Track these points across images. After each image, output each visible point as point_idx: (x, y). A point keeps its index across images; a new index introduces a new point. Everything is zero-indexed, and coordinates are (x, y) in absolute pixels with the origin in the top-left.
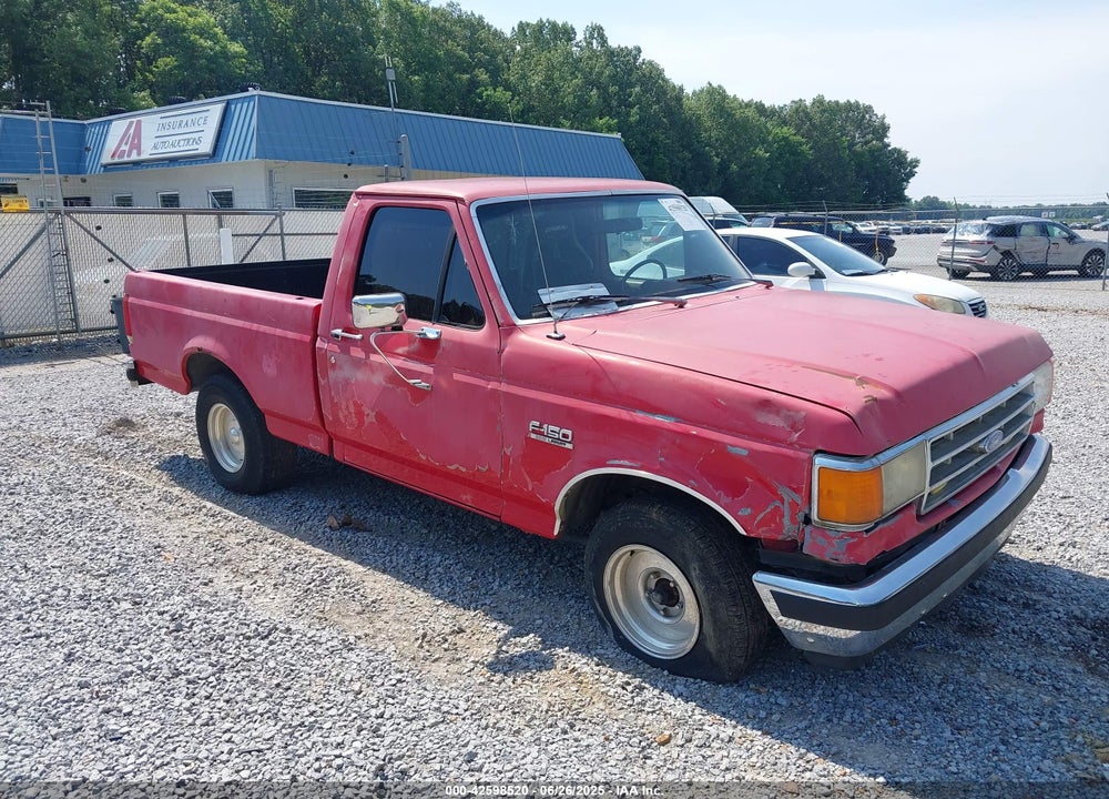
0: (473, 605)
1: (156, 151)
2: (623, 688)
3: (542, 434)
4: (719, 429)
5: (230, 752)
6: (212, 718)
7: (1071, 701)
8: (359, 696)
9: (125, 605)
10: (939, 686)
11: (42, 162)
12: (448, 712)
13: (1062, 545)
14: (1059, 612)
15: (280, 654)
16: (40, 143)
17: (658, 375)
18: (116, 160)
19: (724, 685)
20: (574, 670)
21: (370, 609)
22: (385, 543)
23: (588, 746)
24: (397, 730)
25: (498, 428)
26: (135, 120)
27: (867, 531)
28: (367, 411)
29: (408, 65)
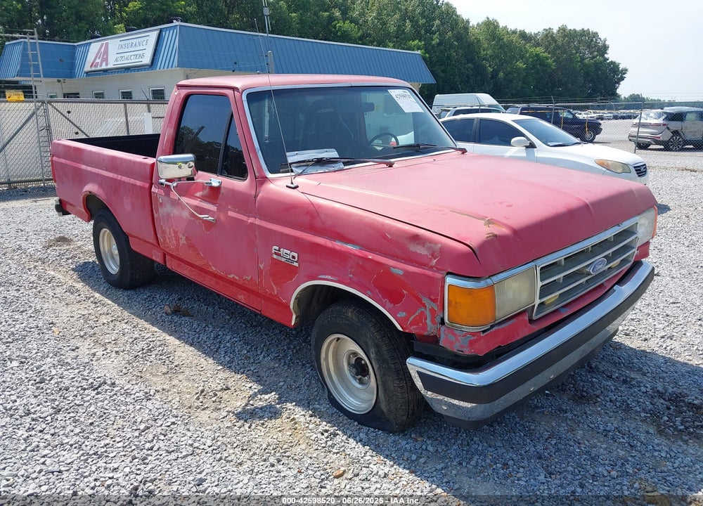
0: (242, 370)
1: (117, 63)
2: (323, 434)
3: (279, 255)
4: (386, 255)
5: (40, 471)
6: (38, 446)
7: (639, 455)
8: (143, 434)
9: (15, 364)
10: (547, 439)
11: (32, 69)
12: (197, 448)
13: (662, 337)
14: (647, 387)
15: (101, 401)
16: (30, 56)
17: (350, 215)
18: (93, 69)
19: (393, 434)
20: (294, 419)
21: (174, 370)
22: (199, 325)
23: (284, 476)
24: (158, 459)
25: (255, 251)
26: (105, 42)
27: (484, 332)
28: (181, 236)
29: (289, 7)
